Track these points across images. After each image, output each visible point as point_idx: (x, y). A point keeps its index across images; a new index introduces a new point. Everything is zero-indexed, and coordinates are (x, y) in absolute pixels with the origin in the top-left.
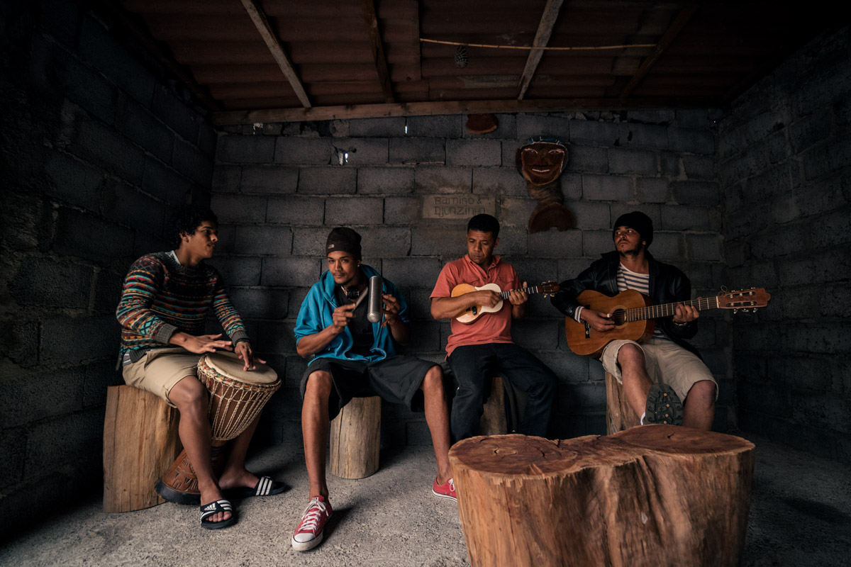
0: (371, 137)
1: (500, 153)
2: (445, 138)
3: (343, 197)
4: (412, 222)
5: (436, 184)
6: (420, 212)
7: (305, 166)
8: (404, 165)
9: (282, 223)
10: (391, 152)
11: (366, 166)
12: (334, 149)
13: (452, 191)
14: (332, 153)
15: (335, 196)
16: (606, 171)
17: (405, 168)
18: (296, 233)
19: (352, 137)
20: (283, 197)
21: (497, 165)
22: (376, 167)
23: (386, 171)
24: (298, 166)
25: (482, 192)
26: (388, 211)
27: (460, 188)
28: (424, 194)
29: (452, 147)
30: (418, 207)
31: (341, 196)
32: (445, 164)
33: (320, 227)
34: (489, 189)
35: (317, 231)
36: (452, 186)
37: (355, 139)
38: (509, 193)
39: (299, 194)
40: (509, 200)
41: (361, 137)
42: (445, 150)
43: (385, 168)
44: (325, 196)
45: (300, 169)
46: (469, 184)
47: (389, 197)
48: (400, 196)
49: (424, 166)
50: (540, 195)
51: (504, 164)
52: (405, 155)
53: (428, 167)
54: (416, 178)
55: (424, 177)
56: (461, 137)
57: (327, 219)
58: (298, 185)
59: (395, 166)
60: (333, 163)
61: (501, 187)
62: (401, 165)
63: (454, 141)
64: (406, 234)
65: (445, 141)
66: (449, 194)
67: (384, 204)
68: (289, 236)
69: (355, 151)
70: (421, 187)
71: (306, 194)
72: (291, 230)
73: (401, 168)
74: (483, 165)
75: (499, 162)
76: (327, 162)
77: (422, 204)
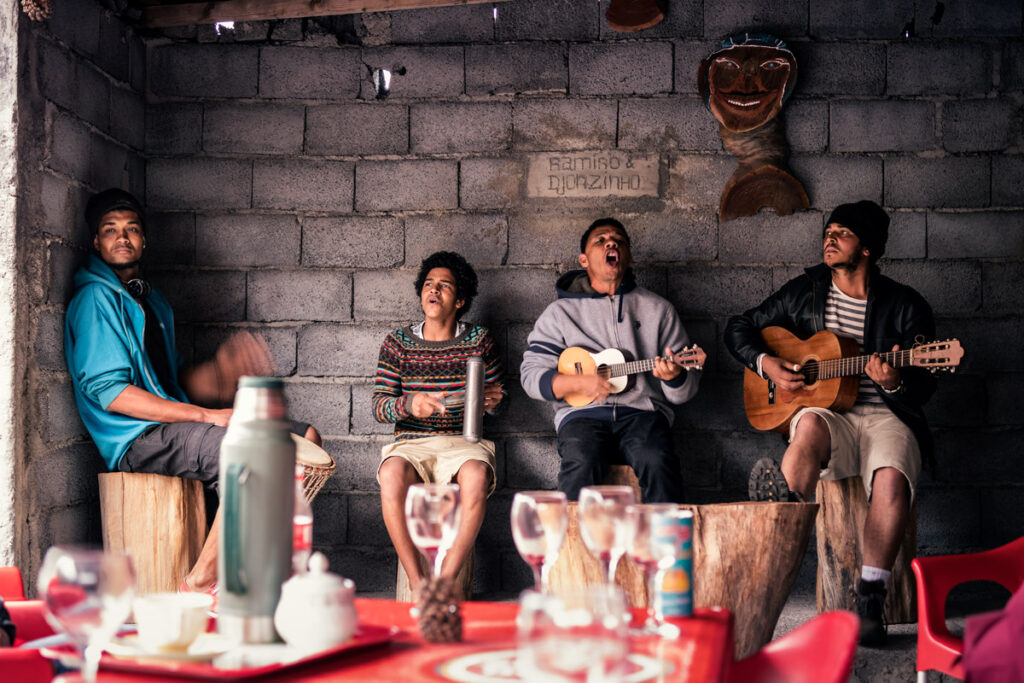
0: (431, 44)
1: (670, 68)
2: (568, 42)
3: (386, 160)
4: (508, 205)
5: (551, 131)
6: (523, 185)
7: (314, 103)
8: (494, 98)
9: (280, 209)
10: (470, 73)
11: (425, 101)
12: (366, 70)
13: (580, 144)
14: (363, 76)
15: (372, 158)
16: (881, 93)
17: (495, 103)
18: (306, 226)
19: (396, 44)
20: (278, 160)
21: (663, 92)
22: (443, 102)
23: (462, 110)
24: (304, 102)
25: (636, 144)
26: (466, 185)
27: (595, 138)
28: (530, 152)
29: (582, 59)
30: (520, 176)
31: (382, 158)
32: (568, 93)
33: (347, 216)
34: (648, 140)
35: (343, 223)
36: (580, 135)
37: (405, 48)
38: (686, 146)
39: (308, 154)
40: (685, 159)
41: (414, 44)
42: (567, 65)
43: (459, 103)
44: (354, 159)
45: (306, 109)
46: (611, 129)
47: (468, 158)
48: (487, 156)
49: (530, 98)
50: (743, 149)
51: (677, 89)
52: (494, 77)
53: (537, 99)
54: (515, 122)
55: (530, 119)
56: (598, 39)
57: (360, 201)
58: (305, 139)
59: (477, 99)
60: (364, 95)
61: (670, 134)
62: (488, 98)
63: (584, 46)
64: (499, 225)
65: (569, 47)
66: (574, 150)
67: (459, 171)
68: (295, 231)
69: (403, 72)
70: (525, 139)
71: (322, 156)
72: (297, 220)
73: (487, 103)
74: (638, 91)
75: (668, 86)
76: (354, 95)
77: (526, 172)
